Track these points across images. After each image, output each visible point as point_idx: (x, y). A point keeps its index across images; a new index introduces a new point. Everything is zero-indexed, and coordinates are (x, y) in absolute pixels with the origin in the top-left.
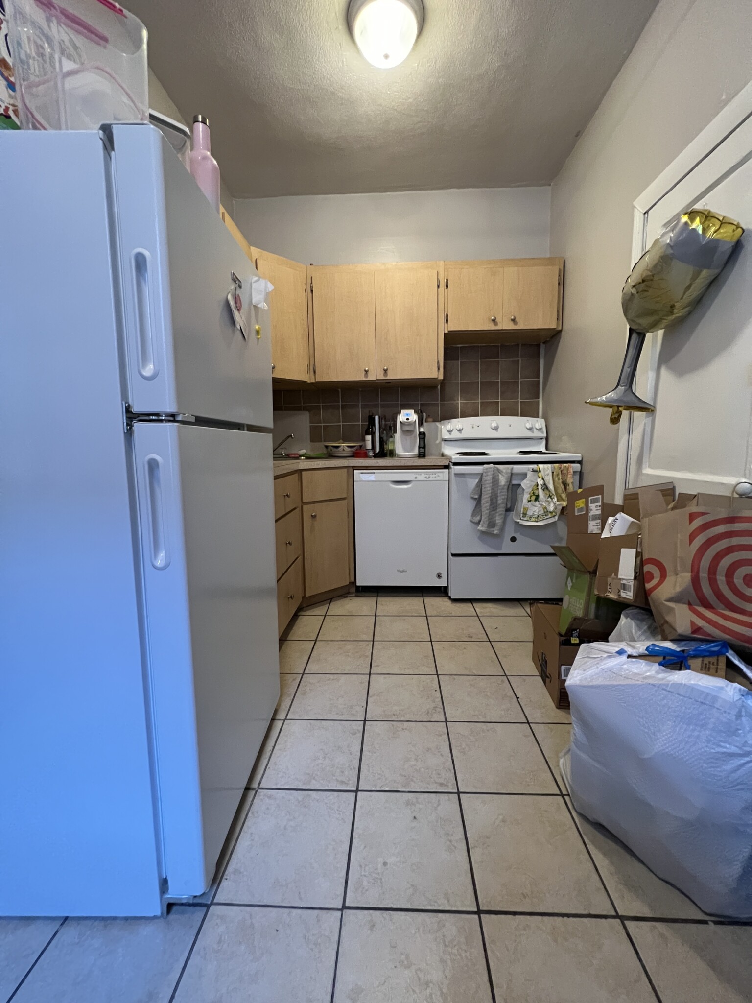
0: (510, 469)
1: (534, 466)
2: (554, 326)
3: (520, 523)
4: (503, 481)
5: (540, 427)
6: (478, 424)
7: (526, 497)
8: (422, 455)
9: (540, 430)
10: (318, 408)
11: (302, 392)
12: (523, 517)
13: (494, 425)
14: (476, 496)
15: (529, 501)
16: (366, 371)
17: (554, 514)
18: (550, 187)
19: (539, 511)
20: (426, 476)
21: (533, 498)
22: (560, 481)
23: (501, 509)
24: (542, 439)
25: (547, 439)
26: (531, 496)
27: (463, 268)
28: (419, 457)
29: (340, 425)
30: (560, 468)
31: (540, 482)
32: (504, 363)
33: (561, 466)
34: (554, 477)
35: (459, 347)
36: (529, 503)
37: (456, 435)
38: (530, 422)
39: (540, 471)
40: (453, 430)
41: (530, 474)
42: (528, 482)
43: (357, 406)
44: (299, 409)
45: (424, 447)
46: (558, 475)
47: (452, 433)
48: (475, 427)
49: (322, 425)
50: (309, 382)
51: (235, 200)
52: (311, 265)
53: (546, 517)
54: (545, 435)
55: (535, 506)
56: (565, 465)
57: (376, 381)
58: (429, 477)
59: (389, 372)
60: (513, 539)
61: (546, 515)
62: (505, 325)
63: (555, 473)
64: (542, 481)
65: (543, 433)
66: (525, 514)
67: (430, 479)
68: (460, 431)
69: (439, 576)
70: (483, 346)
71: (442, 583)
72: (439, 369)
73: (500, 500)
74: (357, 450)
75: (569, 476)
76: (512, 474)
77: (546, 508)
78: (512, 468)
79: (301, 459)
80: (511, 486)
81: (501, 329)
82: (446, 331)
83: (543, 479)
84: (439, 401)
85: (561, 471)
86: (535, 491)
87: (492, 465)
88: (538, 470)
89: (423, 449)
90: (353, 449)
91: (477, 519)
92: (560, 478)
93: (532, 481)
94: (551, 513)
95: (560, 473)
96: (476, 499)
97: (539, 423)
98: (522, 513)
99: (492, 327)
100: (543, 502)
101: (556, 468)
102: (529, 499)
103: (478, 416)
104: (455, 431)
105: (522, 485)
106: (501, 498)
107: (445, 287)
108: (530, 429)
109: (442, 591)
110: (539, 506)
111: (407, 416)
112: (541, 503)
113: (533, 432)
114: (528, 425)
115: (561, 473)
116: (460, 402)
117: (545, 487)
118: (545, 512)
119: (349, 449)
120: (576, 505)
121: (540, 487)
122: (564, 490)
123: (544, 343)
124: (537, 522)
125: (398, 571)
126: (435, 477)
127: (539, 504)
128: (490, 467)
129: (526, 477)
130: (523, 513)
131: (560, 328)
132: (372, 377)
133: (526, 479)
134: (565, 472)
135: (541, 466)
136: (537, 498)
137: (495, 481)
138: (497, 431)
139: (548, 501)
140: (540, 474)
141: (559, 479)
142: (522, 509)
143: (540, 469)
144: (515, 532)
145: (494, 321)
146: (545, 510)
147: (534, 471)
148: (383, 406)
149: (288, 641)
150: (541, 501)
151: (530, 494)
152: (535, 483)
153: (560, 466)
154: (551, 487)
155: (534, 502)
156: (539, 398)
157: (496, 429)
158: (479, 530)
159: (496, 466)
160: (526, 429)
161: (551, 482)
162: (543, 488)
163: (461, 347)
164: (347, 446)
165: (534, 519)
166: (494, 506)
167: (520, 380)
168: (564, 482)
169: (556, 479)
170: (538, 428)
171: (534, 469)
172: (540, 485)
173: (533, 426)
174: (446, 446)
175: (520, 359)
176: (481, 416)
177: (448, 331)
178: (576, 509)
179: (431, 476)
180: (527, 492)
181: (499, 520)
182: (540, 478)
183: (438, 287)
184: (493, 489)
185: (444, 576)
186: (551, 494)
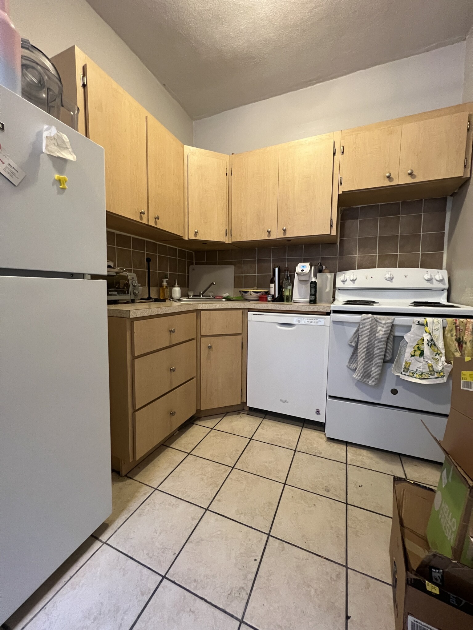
0: (390, 321)
1: (421, 319)
2: (460, 174)
3: (400, 377)
4: (381, 331)
5: (441, 278)
6: (372, 275)
7: (409, 351)
8: (313, 301)
9: (441, 281)
10: (240, 263)
11: (230, 251)
12: (404, 371)
13: (388, 276)
14: (354, 344)
15: (412, 356)
16: (269, 232)
17: (442, 374)
18: (465, 42)
19: (423, 368)
20: (308, 320)
21: (418, 353)
22: (454, 338)
23: (377, 361)
24: (443, 290)
25: (449, 291)
26: (415, 351)
27: (359, 134)
28: (310, 303)
29: (256, 275)
30: (455, 323)
31: (427, 337)
32: (404, 219)
33: (456, 320)
34: (446, 332)
35: (359, 207)
36: (413, 358)
37: (349, 285)
38: (429, 273)
39: (427, 325)
40: (347, 280)
41: (414, 327)
42: (412, 336)
43: (269, 261)
44: (227, 263)
45: (315, 295)
46: (451, 331)
47: (346, 283)
48: (369, 277)
49: (243, 275)
50: (227, 242)
51: (195, 122)
52: (232, 154)
53: (432, 377)
54: (447, 286)
55: (419, 362)
56: (462, 320)
57: (278, 239)
58: (311, 322)
59: (287, 232)
60: (394, 392)
61: (431, 375)
62: (402, 179)
63: (447, 329)
64: (429, 336)
65: (444, 284)
66: (406, 369)
67: (311, 324)
68: (353, 281)
69: (318, 412)
70: (382, 205)
71: (320, 419)
72: (331, 226)
73: (376, 352)
74: (262, 295)
75: (467, 333)
76: (393, 326)
77: (432, 367)
78: (394, 320)
79: (222, 301)
80: (392, 338)
81: (397, 184)
82: (340, 193)
83: (430, 334)
84: (338, 256)
85: (456, 327)
86: (420, 346)
87: (370, 315)
88: (425, 323)
89: (314, 297)
90: (259, 294)
91: (354, 366)
92: (455, 334)
93: (417, 335)
94: (439, 372)
95: (454, 328)
96: (354, 346)
97: (441, 274)
98: (403, 367)
99: (388, 183)
100: (429, 359)
101: (449, 323)
102: (413, 354)
103: (375, 267)
104: (348, 281)
105: (405, 337)
106: (378, 350)
107: (341, 153)
108: (429, 280)
109: (320, 426)
110: (424, 363)
111: (303, 267)
112: (426, 360)
113: (432, 283)
114: (427, 277)
115: (456, 329)
116: (357, 256)
117: (432, 343)
118: (430, 371)
119: (254, 294)
120: (462, 376)
121: (425, 342)
122: (458, 349)
123: (451, 196)
124: (421, 379)
125: (281, 400)
126: (317, 322)
127: (424, 361)
128: (368, 318)
129: (410, 330)
130: (405, 368)
131: (468, 176)
132: (273, 236)
133: (410, 332)
134: (462, 328)
135: (429, 319)
136: (422, 354)
137: (373, 332)
138: (392, 282)
139: (435, 359)
140: (427, 329)
141: (452, 335)
142: (404, 364)
143: (427, 322)
144: (396, 385)
145: (389, 177)
146: (431, 369)
147: (419, 324)
148: (289, 260)
149: (170, 449)
150: (427, 358)
151: (414, 348)
152: (421, 338)
153: (454, 321)
154: (440, 344)
155: (419, 357)
156: (443, 250)
157: (391, 279)
158: (354, 379)
159: (375, 316)
160: (425, 281)
161: (441, 337)
162: (430, 344)
163: (360, 207)
164: (253, 292)
165: (417, 376)
166: (369, 356)
167: (422, 233)
168: (460, 339)
169: (449, 335)
170: (438, 279)
171: (420, 322)
172: (425, 340)
173: (433, 277)
174: (339, 294)
175: (423, 214)
176: (378, 267)
177: (342, 192)
178: (462, 381)
179: (313, 321)
180: (411, 346)
181: (375, 372)
182: (426, 332)
183: (334, 154)
184: (370, 340)
185: (323, 412)
186: (439, 352)
